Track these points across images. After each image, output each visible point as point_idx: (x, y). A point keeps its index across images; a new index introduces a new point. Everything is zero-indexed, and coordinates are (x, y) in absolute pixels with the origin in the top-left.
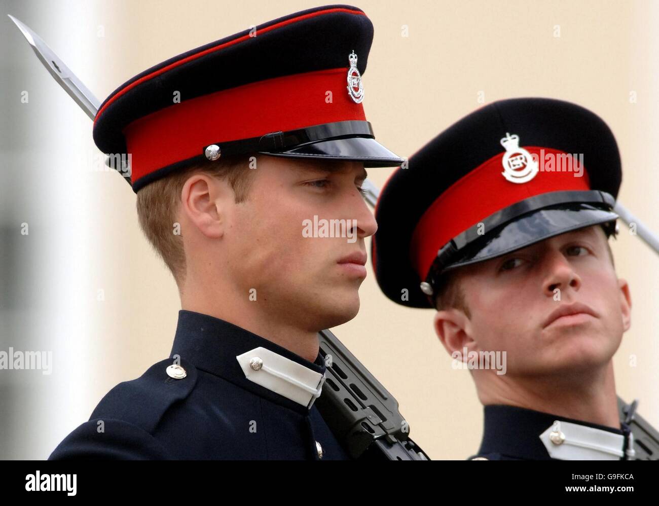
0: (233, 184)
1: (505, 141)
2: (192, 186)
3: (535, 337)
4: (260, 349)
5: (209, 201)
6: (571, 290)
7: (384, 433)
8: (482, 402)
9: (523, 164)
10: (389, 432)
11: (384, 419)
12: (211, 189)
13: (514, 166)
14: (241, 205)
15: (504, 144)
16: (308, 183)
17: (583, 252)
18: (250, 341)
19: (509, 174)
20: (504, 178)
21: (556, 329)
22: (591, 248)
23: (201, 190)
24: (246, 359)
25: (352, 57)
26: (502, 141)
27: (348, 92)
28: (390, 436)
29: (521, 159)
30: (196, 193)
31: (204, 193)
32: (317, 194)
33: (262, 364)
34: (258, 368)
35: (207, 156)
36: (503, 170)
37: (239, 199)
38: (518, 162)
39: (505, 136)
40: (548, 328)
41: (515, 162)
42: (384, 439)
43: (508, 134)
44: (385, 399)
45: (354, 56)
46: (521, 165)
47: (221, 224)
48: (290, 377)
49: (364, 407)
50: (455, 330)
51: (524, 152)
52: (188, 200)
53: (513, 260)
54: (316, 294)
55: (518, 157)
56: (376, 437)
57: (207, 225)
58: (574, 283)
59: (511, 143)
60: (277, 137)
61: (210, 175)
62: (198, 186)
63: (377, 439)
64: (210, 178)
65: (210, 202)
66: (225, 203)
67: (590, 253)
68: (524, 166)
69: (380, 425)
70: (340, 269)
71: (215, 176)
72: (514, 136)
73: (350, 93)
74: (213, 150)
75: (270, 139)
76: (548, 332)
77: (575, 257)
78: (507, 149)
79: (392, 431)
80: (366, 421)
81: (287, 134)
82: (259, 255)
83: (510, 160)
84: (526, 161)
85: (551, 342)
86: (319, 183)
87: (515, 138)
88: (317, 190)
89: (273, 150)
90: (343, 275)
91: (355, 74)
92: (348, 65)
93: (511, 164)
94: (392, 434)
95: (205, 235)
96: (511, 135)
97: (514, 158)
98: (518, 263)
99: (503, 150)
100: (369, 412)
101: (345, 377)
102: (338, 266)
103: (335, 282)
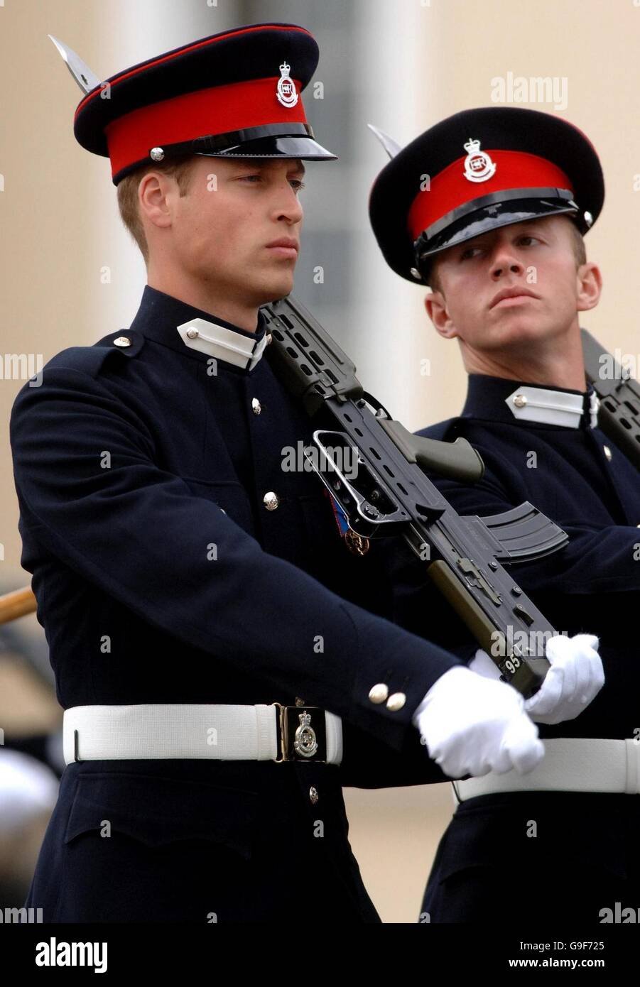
0: (178, 181)
1: (467, 146)
2: (147, 183)
3: (484, 316)
4: (197, 320)
5: (161, 195)
6: (514, 276)
7: (334, 393)
8: (468, 372)
9: (482, 165)
10: (339, 392)
11: (336, 381)
12: (161, 186)
13: (474, 167)
14: (184, 198)
15: (467, 149)
16: (241, 179)
17: (534, 242)
18: (189, 313)
19: (470, 175)
20: (465, 178)
21: (499, 309)
22: (542, 238)
23: (154, 186)
24: (184, 329)
25: (282, 67)
26: (465, 146)
27: (277, 98)
28: (340, 396)
29: (481, 161)
30: (150, 189)
31: (157, 188)
32: (252, 188)
33: (197, 333)
34: (195, 337)
35: (152, 157)
36: (465, 171)
37: (183, 194)
38: (478, 164)
39: (469, 142)
40: (493, 309)
41: (476, 164)
42: (334, 399)
43: (470, 140)
44: (342, 364)
45: (285, 67)
46: (481, 167)
47: (169, 215)
48: (225, 343)
49: (319, 371)
50: (440, 310)
51: (485, 156)
52: (143, 195)
53: (472, 250)
54: (247, 275)
55: (479, 159)
56: (325, 397)
57: (156, 216)
58: (516, 269)
59: (473, 147)
60: (207, 140)
61: (161, 173)
62: (151, 184)
63: (327, 399)
64: (161, 176)
65: (162, 197)
66: (172, 198)
67: (542, 242)
68: (484, 167)
69: (332, 387)
70: (267, 253)
71: (166, 174)
72: (475, 141)
73: (280, 99)
74: (157, 152)
75: (201, 142)
76: (493, 313)
77: (527, 247)
78: (470, 152)
79: (342, 392)
80: (319, 384)
81: (215, 137)
82: (198, 243)
83: (471, 162)
84: (485, 163)
85: (495, 321)
86: (251, 178)
87: (477, 143)
88: (248, 184)
89: (206, 151)
90: (271, 257)
91: (286, 82)
92: (279, 75)
93: (472, 165)
94: (342, 394)
95: (156, 225)
96: (473, 140)
97: (475, 160)
98: (476, 252)
99: (466, 154)
100: (323, 377)
101: (306, 345)
102: (267, 249)
103: (264, 265)
